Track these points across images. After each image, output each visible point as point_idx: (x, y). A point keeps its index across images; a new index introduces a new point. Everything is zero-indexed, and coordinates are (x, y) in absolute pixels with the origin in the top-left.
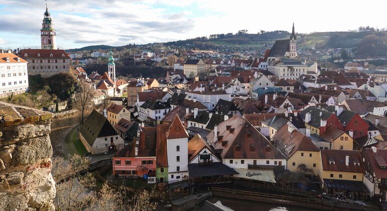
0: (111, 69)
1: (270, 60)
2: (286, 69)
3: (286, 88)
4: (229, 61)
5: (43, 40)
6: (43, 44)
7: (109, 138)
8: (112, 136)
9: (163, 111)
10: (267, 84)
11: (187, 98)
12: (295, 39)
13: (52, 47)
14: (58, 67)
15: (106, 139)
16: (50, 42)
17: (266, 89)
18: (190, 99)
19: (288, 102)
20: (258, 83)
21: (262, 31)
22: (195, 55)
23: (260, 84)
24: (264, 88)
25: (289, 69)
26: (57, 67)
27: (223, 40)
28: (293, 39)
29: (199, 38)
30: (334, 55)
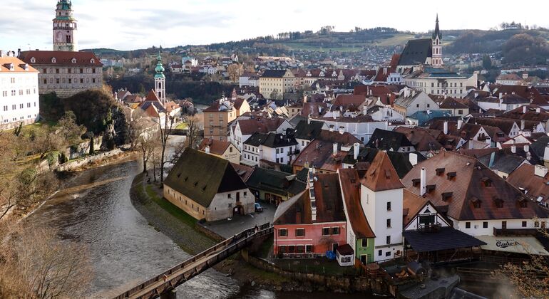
0: (160, 83)
1: (400, 69)
2: (436, 83)
3: (457, 110)
4: (334, 72)
5: (56, 36)
6: (55, 42)
7: (234, 194)
8: (238, 191)
9: (287, 149)
10: (428, 106)
11: (324, 128)
12: (440, 38)
13: (71, 47)
14: (85, 80)
15: (229, 196)
16: (69, 39)
17: (429, 112)
18: (331, 130)
19: (484, 131)
20: (414, 103)
21: (357, 29)
22: (266, 64)
23: (418, 106)
24: (425, 112)
25: (441, 84)
26: (82, 81)
27: (300, 40)
28: (437, 38)
29: (261, 38)
30: (472, 64)
